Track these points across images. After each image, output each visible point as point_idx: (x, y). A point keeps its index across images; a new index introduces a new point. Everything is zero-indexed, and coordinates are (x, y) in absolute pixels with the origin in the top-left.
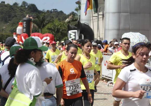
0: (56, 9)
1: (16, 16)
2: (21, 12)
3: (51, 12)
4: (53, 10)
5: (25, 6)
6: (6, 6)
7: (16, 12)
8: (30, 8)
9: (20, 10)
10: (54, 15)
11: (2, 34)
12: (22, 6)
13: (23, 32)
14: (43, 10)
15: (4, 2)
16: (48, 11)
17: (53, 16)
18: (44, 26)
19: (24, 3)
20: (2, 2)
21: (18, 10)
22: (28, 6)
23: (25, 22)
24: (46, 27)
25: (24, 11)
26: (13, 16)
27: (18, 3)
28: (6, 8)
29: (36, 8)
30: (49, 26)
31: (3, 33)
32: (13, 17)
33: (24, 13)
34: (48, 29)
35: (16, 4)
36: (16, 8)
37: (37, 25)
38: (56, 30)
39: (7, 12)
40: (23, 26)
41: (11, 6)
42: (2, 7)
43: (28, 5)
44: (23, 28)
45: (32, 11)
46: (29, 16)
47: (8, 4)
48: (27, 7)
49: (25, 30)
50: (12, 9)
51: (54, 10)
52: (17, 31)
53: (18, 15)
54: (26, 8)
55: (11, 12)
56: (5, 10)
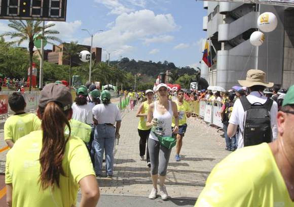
0: (189, 67)
3: (185, 69)
4: (186, 67)
6: (152, 64)
12: (163, 64)
14: (179, 67)
16: (183, 68)
18: (177, 78)
19: (166, 62)
20: (150, 61)
22: (169, 64)
23: (161, 76)
24: (179, 80)
29: (174, 65)
30: (181, 78)
31: (147, 83)
33: (165, 69)
34: (180, 81)
35: (160, 63)
37: (172, 78)
38: (186, 82)
39: (153, 68)
40: (160, 79)
41: (156, 64)
42: (150, 64)
46: (168, 71)
47: (154, 63)
48: (167, 65)
49: (160, 81)
50: (157, 66)
52: (156, 82)
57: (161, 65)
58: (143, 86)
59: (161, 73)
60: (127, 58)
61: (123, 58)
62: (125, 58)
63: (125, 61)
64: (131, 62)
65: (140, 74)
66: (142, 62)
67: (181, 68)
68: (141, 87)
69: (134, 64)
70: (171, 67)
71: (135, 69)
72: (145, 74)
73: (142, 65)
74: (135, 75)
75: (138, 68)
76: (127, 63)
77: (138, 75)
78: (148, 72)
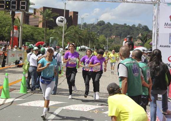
1: (133, 34)
2: (137, 31)
5: (140, 27)
6: (127, 27)
7: (134, 31)
8: (144, 28)
9: (136, 29)
12: (138, 27)
15: (126, 24)
19: (140, 25)
20: (124, 24)
22: (142, 27)
23: (128, 39)
27: (135, 25)
28: (127, 28)
29: (148, 28)
33: (139, 31)
36: (133, 28)
41: (130, 27)
43: (143, 26)
47: (129, 26)
48: (141, 27)
50: (131, 29)
53: (135, 33)
54: (141, 28)
55: (130, 31)
56: (126, 29)
57: (136, 28)
58: (114, 48)
59: (128, 36)
60: (103, 21)
61: (99, 21)
62: (101, 21)
63: (101, 23)
64: (107, 24)
65: (114, 37)
66: (117, 24)
69: (109, 27)
70: (145, 30)
71: (110, 32)
72: (119, 37)
73: (117, 28)
74: (110, 37)
75: (113, 30)
76: (103, 26)
77: (112, 37)
78: (122, 34)
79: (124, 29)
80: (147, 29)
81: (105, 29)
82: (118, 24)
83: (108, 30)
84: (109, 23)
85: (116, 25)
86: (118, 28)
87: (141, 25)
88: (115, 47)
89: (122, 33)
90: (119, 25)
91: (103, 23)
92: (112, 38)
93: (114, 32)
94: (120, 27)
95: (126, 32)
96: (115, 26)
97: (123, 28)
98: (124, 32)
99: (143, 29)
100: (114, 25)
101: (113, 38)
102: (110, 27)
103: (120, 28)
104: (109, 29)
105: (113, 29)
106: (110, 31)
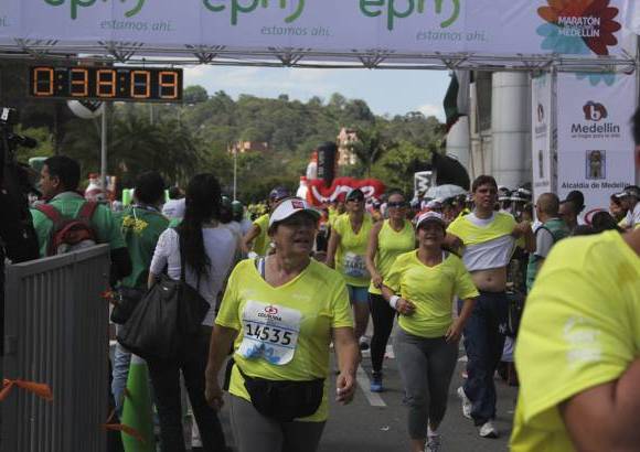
0: (419, 113)
2: (327, 120)
3: (406, 120)
4: (410, 116)
5: (338, 105)
6: (290, 106)
7: (316, 122)
8: (352, 110)
9: (325, 115)
10: (413, 126)
11: (275, 180)
12: (329, 105)
13: (318, 176)
14: (386, 115)
15: (286, 97)
16: (397, 118)
17: (411, 130)
18: (378, 156)
19: (337, 98)
20: (281, 97)
21: (321, 115)
22: (347, 107)
24: (383, 161)
25: (337, 119)
26: (309, 131)
28: (291, 111)
29: (368, 110)
30: (390, 156)
31: (276, 177)
32: (308, 135)
33: (337, 122)
34: (388, 165)
35: (316, 101)
36: (315, 111)
37: (359, 155)
38: (405, 168)
39: (293, 121)
40: (318, 162)
41: (303, 107)
42: (281, 107)
43: (348, 101)
44: (318, 166)
45: (356, 118)
46: (347, 132)
47: (296, 102)
48: (343, 107)
49: (321, 169)
50: (308, 113)
51: (413, 114)
52: (309, 172)
53: (321, 127)
54: (341, 111)
55: (303, 121)
56: (287, 116)
57: (323, 109)
58: (261, 186)
62: (191, 88)
64: (217, 99)
65: (247, 145)
66: (252, 98)
67: (391, 117)
68: (258, 190)
69: (224, 108)
70: (358, 114)
71: (227, 127)
72: (265, 144)
73: (254, 111)
74: (231, 148)
75: (238, 122)
76: (200, 105)
77: (239, 146)
78: (274, 135)
79: (281, 116)
80: (364, 111)
81: (207, 117)
82: (257, 99)
83: (220, 120)
84: (222, 94)
85: (250, 103)
86: (256, 114)
87: (342, 97)
88: (263, 183)
89: (273, 131)
90: (261, 101)
91: (199, 94)
92: (238, 150)
93: (243, 129)
94: (263, 107)
95: (289, 126)
96: (247, 105)
97: (278, 112)
98: (280, 127)
99: (349, 114)
100: (241, 100)
101: (242, 151)
102: (227, 110)
103: (264, 112)
104: (226, 118)
105: (239, 115)
106: (230, 125)
